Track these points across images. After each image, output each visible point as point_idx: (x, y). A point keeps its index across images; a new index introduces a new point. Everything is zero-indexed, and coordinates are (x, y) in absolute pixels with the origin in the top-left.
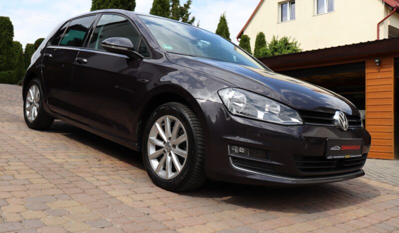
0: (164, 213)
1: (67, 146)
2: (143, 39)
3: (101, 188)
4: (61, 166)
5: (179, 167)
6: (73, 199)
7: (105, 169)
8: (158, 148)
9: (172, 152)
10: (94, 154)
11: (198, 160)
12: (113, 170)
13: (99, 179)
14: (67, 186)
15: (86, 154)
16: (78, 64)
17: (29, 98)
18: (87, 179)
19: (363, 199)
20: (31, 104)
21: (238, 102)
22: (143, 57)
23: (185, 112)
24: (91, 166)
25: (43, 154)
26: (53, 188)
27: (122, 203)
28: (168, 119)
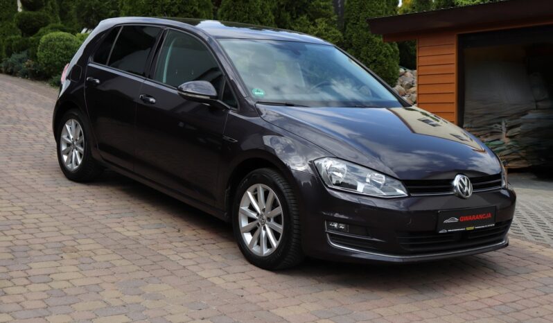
0: (259, 294)
1: (132, 209)
2: (228, 80)
3: (189, 268)
4: (136, 241)
5: (275, 244)
6: (163, 283)
7: (189, 244)
8: (251, 220)
9: (266, 225)
10: (170, 220)
11: (295, 236)
12: (197, 244)
13: (185, 257)
14: (153, 267)
15: (160, 222)
16: (142, 103)
17: (64, 137)
18: (171, 258)
19: (507, 276)
20: (69, 145)
21: (336, 171)
22: (229, 107)
23: (279, 182)
24: (171, 239)
25: (108, 225)
26: (139, 270)
27: (214, 285)
28: (261, 189)
